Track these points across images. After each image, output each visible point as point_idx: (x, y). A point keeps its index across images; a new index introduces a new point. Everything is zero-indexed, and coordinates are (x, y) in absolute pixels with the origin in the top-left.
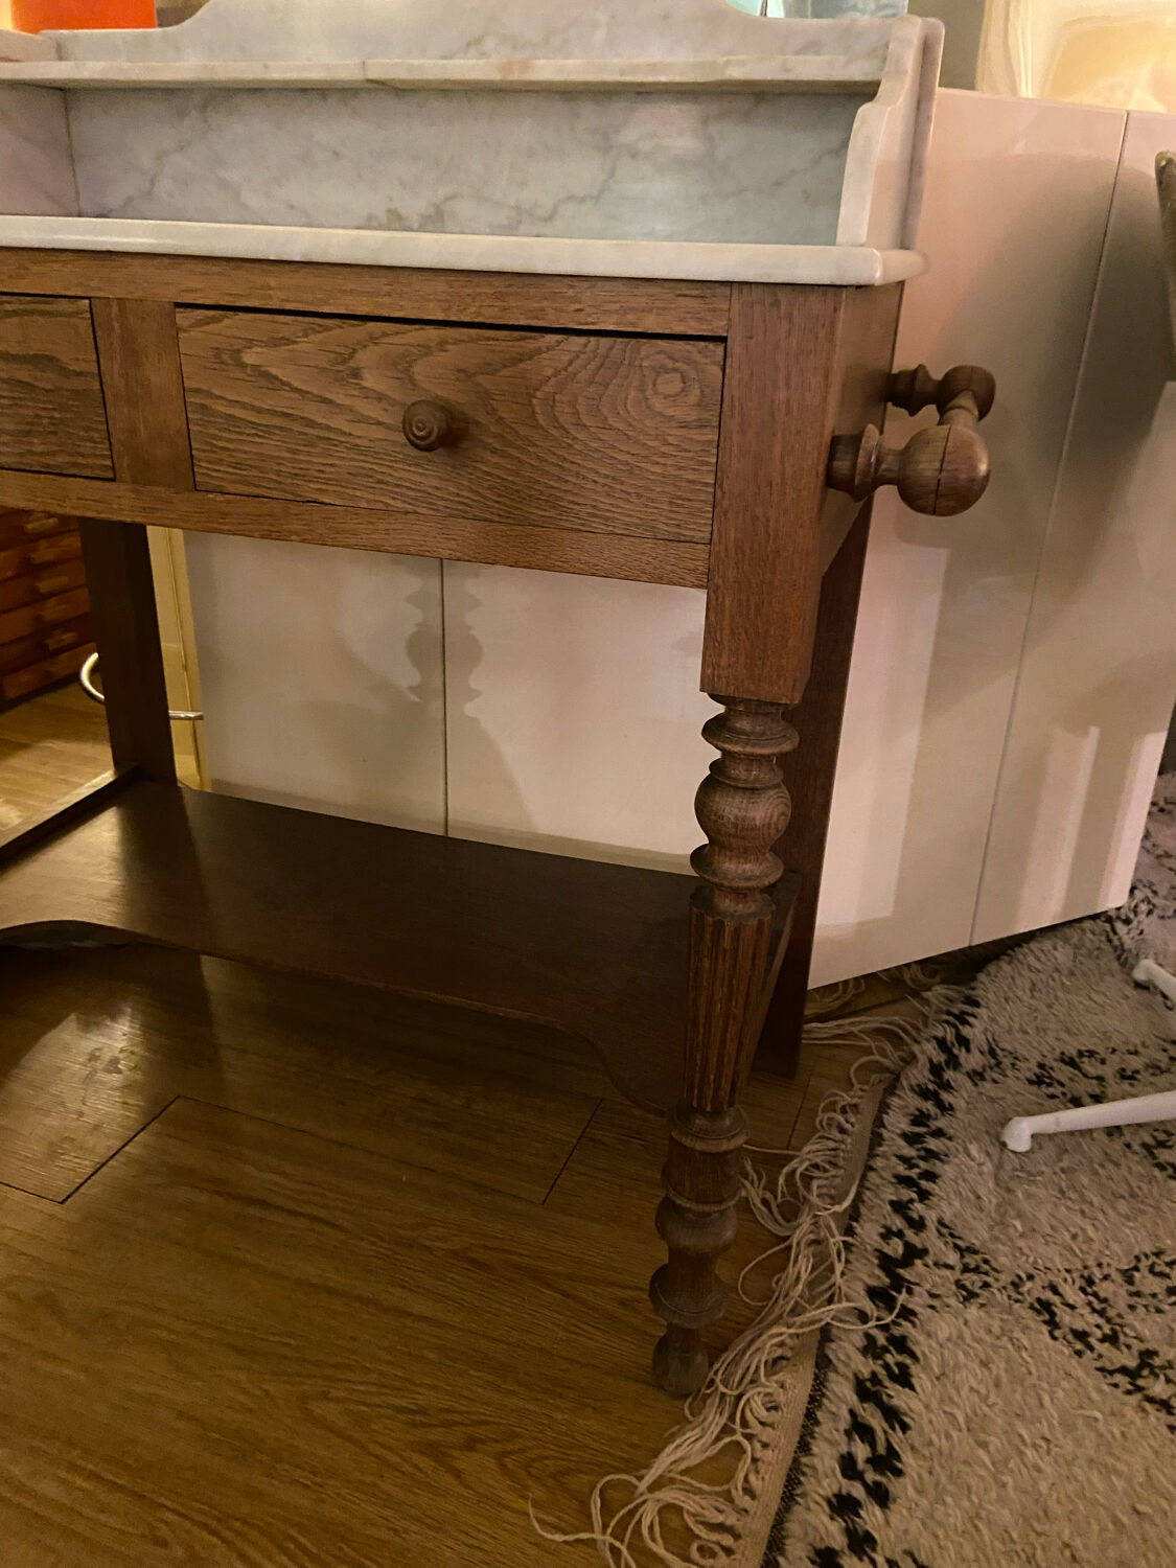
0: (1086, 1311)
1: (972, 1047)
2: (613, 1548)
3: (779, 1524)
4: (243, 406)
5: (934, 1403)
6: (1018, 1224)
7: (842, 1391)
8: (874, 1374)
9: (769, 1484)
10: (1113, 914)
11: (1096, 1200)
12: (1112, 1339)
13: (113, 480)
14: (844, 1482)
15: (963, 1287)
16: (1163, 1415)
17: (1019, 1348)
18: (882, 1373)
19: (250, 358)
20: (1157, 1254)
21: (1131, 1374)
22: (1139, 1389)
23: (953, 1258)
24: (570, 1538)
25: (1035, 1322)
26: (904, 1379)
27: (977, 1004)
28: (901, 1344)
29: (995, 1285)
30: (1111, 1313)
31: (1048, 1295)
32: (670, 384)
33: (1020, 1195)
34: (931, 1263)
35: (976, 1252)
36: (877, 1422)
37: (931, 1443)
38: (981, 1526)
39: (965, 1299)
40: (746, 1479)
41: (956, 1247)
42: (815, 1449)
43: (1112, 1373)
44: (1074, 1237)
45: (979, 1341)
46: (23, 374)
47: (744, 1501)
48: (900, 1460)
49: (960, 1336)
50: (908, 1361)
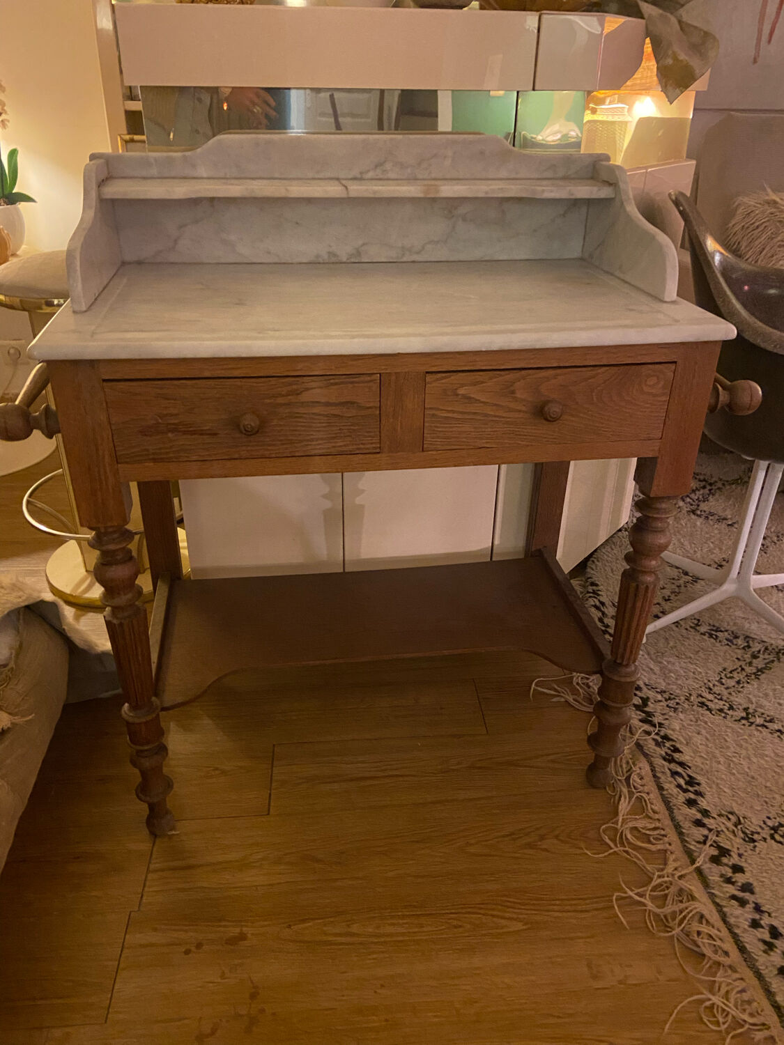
0: (717, 701)
1: (607, 605)
2: (624, 851)
3: (673, 819)
4: (453, 412)
5: (692, 755)
6: (672, 675)
7: (659, 762)
8: (666, 753)
9: (659, 806)
10: (626, 526)
11: (692, 656)
12: (731, 708)
13: (378, 453)
14: (685, 794)
15: (670, 707)
16: (765, 729)
17: (706, 723)
18: (669, 752)
19: (461, 391)
20: (724, 670)
21: (747, 718)
22: (752, 723)
23: (659, 697)
24: (606, 854)
25: (702, 711)
26: (676, 750)
27: (597, 585)
28: (666, 738)
29: (680, 702)
30: (724, 698)
31: (700, 699)
32: (652, 381)
33: (665, 663)
34: (653, 702)
35: (665, 692)
36: (680, 770)
37: (702, 769)
38: (738, 791)
39: (675, 712)
40: (652, 809)
41: (657, 692)
42: (666, 787)
43: (739, 721)
44: (694, 673)
45: (691, 725)
46: (336, 411)
47: (657, 816)
48: (696, 779)
49: (683, 726)
50: (674, 743)
